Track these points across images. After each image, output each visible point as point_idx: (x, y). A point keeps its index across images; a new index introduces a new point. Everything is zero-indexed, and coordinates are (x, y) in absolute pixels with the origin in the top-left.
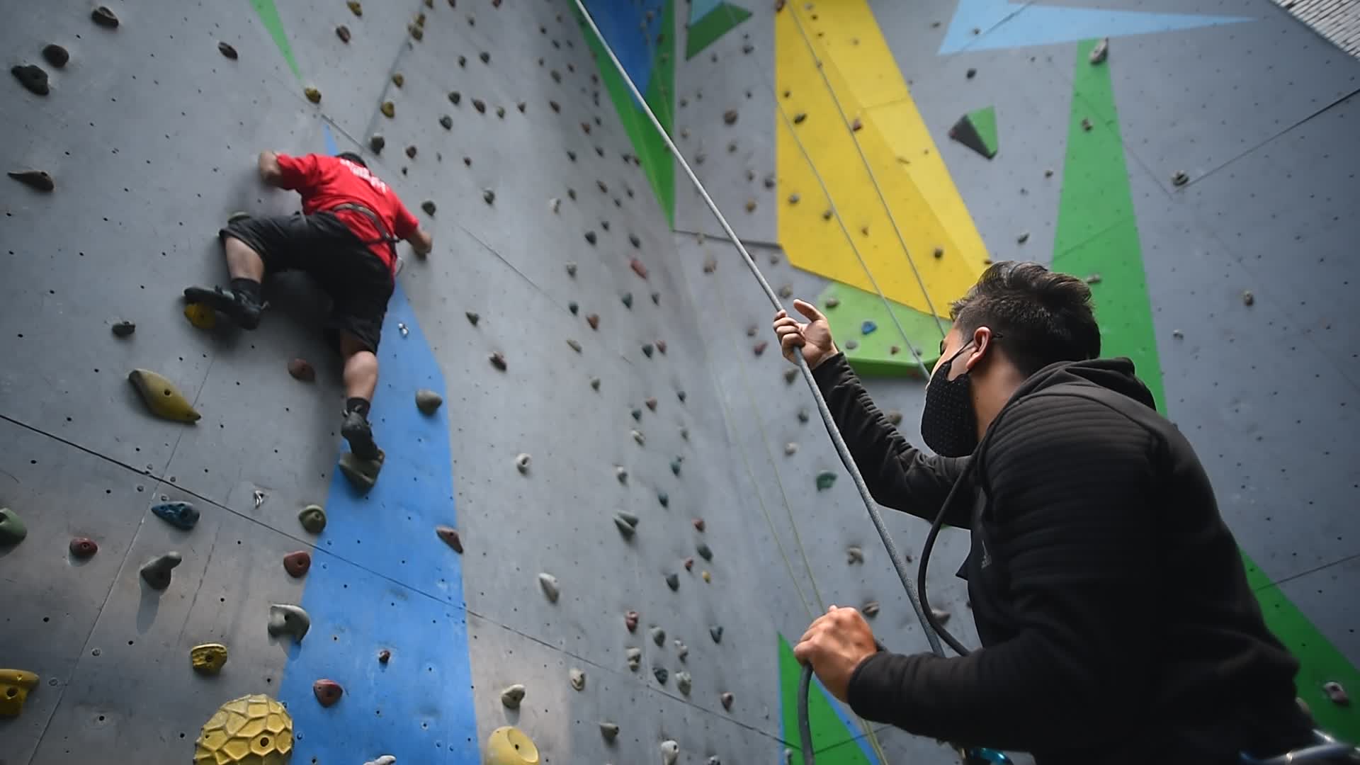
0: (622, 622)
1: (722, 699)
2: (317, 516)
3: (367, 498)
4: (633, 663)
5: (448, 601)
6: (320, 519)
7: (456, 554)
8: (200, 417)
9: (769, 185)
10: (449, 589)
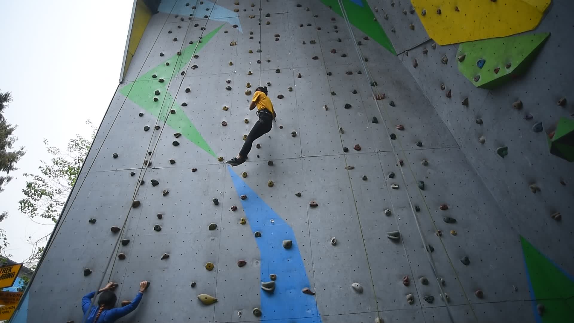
0: (401, 283)
1: (475, 294)
2: (257, 312)
3: (274, 294)
4: (410, 301)
5: (313, 316)
6: (258, 312)
7: (312, 296)
8: (217, 299)
9: (412, 12)
10: (312, 311)
